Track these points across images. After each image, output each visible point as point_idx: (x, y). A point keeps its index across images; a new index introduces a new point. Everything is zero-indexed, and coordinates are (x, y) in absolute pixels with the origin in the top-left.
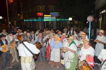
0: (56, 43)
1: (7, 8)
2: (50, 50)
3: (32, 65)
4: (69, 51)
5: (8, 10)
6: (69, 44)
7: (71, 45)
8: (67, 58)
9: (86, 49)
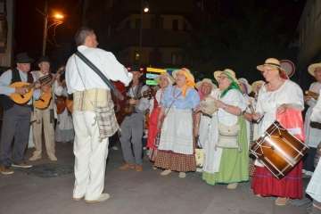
0: (181, 93)
1: (45, 43)
2: (160, 117)
3: (102, 119)
4: (220, 109)
5: (47, 46)
6: (223, 91)
7: (228, 93)
8: (217, 132)
9: (272, 91)
